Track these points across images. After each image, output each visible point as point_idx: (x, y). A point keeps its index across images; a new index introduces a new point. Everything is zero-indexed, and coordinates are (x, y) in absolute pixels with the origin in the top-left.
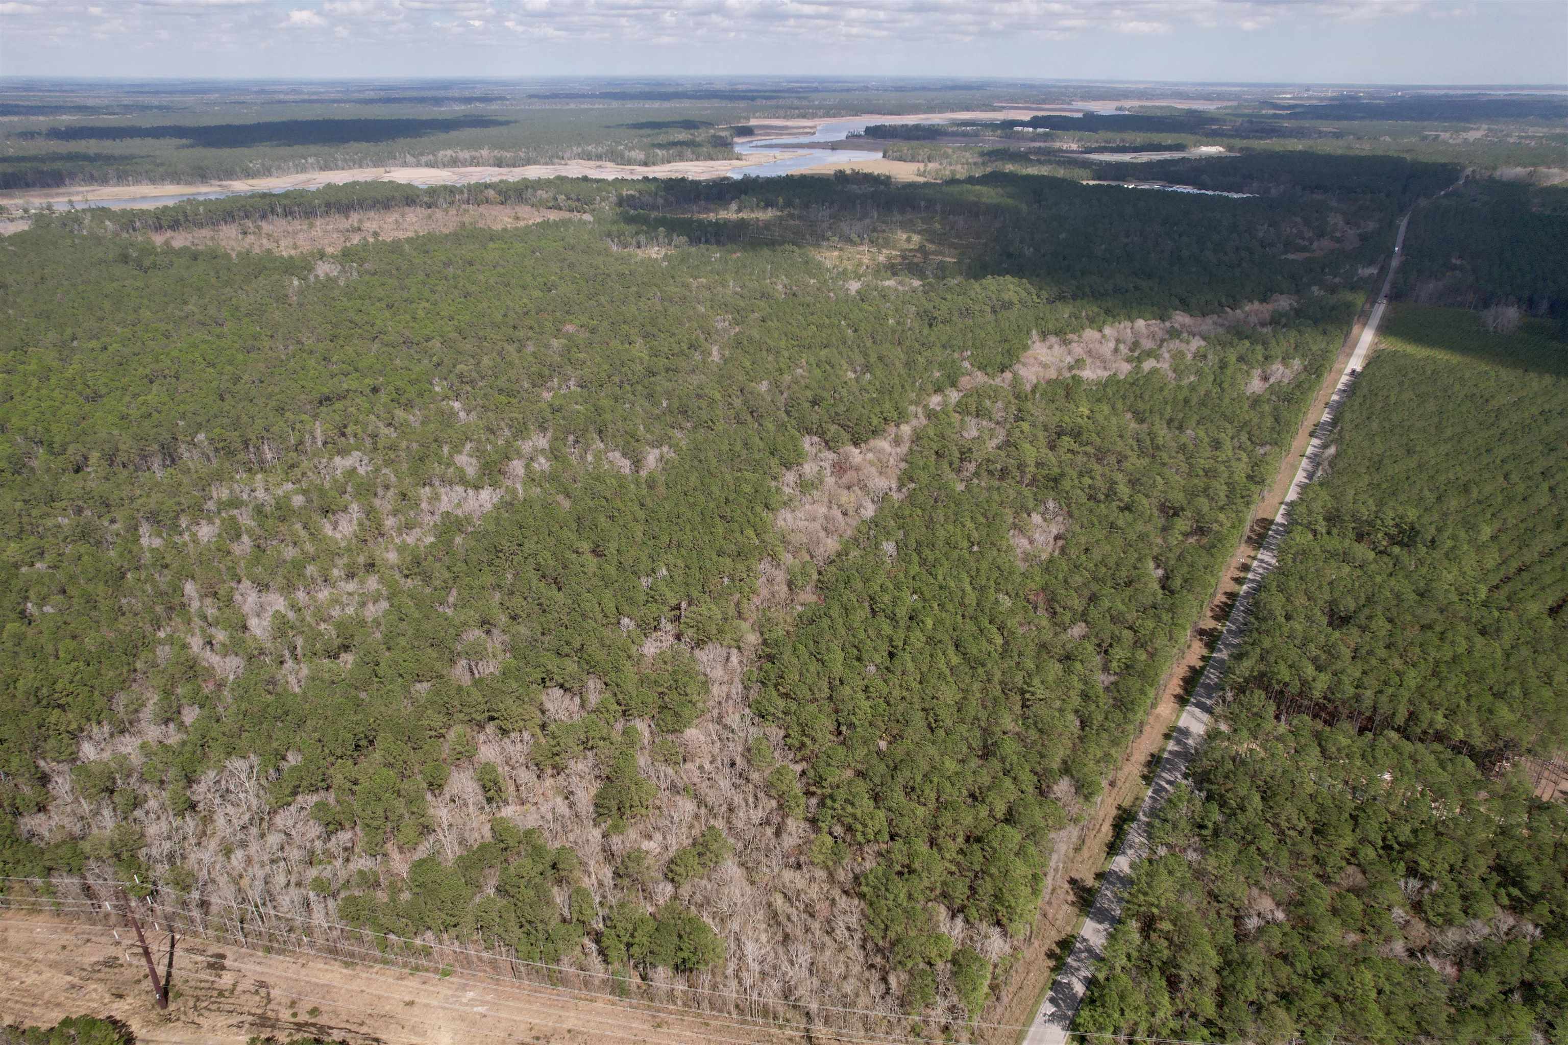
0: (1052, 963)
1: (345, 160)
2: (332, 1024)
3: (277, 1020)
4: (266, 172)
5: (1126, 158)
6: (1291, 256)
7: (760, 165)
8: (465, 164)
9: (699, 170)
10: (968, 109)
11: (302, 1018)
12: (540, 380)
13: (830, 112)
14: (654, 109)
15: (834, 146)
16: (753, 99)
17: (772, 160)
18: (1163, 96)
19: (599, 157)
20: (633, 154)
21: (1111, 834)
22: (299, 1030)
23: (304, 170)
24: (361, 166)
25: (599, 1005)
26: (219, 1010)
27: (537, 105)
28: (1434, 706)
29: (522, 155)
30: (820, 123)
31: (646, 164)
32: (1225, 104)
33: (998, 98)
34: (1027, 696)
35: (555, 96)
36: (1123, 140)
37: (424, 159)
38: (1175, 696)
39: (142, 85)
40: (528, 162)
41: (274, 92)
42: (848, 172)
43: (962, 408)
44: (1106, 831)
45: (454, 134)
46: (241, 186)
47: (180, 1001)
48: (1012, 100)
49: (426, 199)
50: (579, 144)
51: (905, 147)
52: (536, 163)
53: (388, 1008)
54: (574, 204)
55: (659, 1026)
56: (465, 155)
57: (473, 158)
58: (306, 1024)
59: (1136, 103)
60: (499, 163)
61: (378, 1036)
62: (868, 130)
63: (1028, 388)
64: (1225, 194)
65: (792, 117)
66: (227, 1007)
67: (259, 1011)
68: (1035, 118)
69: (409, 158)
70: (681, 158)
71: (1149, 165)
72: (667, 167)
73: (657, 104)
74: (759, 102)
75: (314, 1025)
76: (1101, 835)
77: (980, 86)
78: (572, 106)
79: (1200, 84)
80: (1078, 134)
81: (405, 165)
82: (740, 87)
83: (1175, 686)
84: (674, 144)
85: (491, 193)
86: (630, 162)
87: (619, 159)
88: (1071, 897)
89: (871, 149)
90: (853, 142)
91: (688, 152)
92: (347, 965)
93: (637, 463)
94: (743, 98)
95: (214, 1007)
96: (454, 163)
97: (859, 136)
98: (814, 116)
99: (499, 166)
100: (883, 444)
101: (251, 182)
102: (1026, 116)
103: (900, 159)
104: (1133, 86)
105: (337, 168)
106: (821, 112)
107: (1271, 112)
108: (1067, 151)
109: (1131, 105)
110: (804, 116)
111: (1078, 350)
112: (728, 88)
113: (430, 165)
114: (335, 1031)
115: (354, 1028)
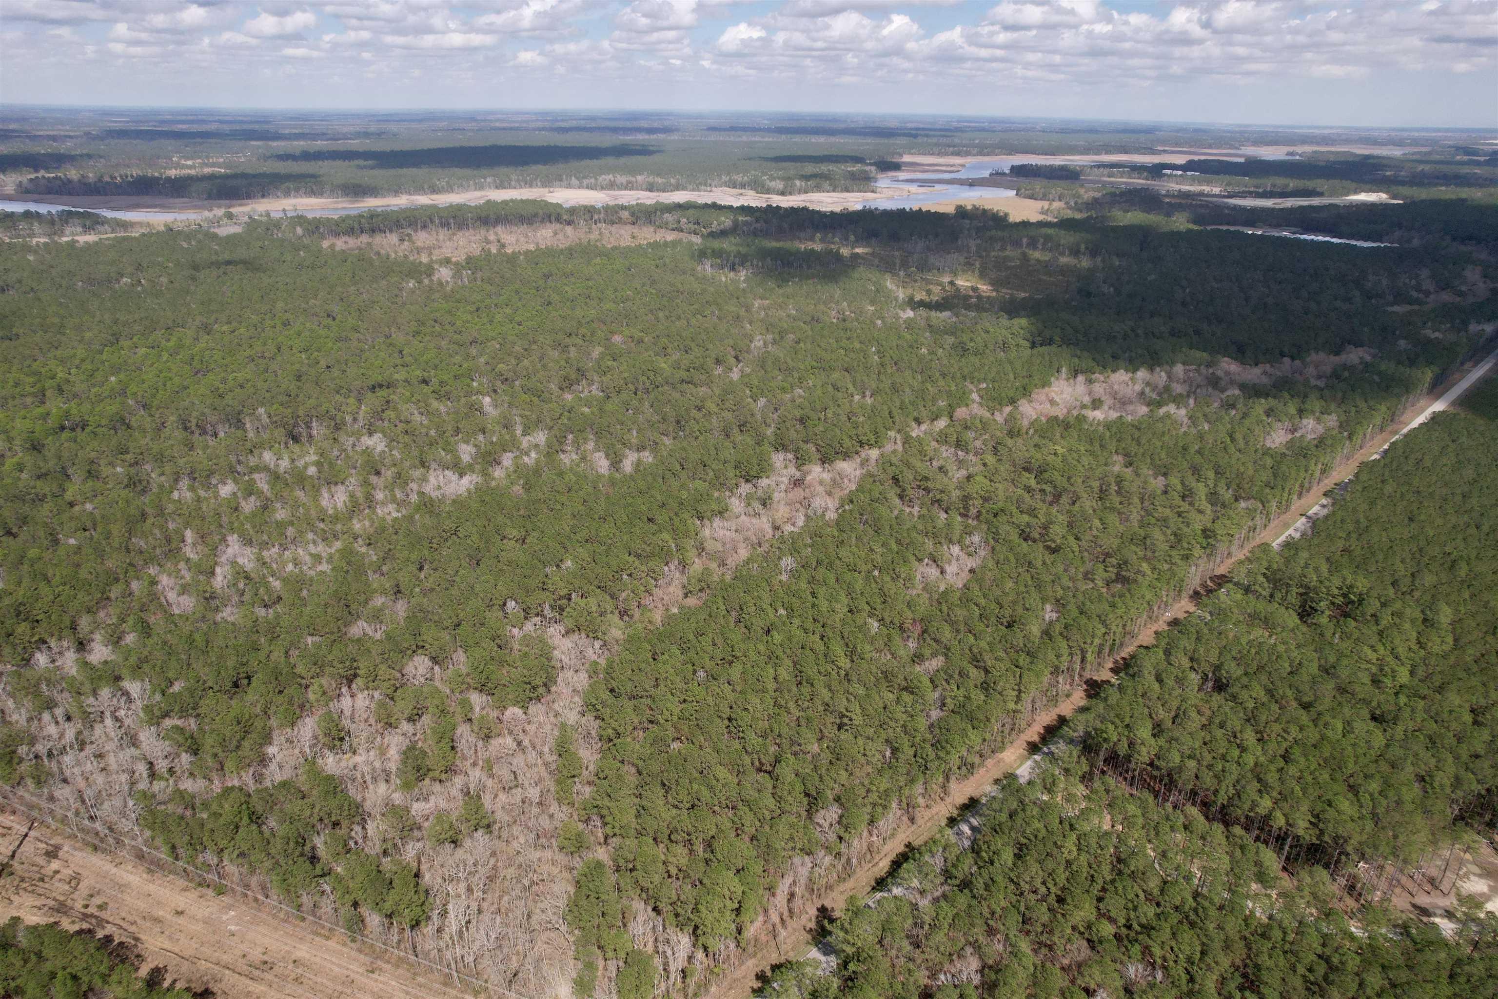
0: (757, 985)
1: (518, 181)
2: (111, 920)
3: (72, 908)
4: (450, 189)
5: (1268, 203)
6: (1396, 308)
7: (892, 198)
8: (622, 187)
9: (829, 200)
10: (1126, 152)
11: (90, 910)
12: (567, 384)
13: (983, 150)
14: (820, 143)
15: (972, 183)
16: (916, 136)
17: (905, 194)
18: (1348, 141)
19: (743, 186)
20: (772, 184)
21: (886, 869)
22: (82, 920)
23: (481, 188)
24: (531, 186)
25: (331, 944)
26: (33, 892)
27: (713, 137)
28: (1264, 788)
29: (673, 181)
30: (969, 160)
31: (783, 194)
32: (1416, 149)
33: (1164, 142)
34: (845, 720)
35: (733, 129)
36: (1274, 186)
37: (585, 182)
38: (1029, 743)
39: (391, 115)
40: (677, 187)
41: (491, 121)
42: (969, 207)
43: (942, 438)
44: (884, 865)
45: (623, 160)
46: (423, 200)
47: (9, 879)
48: (1177, 145)
49: (565, 217)
50: (729, 174)
51: (1038, 185)
52: (684, 188)
53: (161, 913)
54: (693, 227)
55: (372, 972)
56: (621, 179)
57: (629, 182)
58: (92, 916)
59: (1308, 149)
60: (651, 188)
61: (141, 936)
62: (1013, 168)
63: (1025, 423)
64: (1354, 243)
65: (946, 154)
66: (41, 891)
67: (62, 898)
68: (1190, 162)
69: (574, 181)
70: (818, 188)
71: (1291, 211)
72: (803, 197)
73: (822, 139)
74: (919, 140)
75: (96, 917)
76: (876, 869)
77: (1149, 130)
78: (744, 138)
79: (1393, 130)
80: (1227, 178)
81: (569, 186)
82: (909, 125)
83: (1033, 734)
84: (814, 176)
85: (625, 214)
86: (768, 191)
87: (759, 187)
88: (812, 925)
89: (1007, 187)
90: (996, 179)
91: (826, 185)
92: (150, 871)
93: (616, 464)
94: (905, 135)
95: (30, 889)
96: (612, 186)
97: (1004, 174)
98: (967, 154)
99: (651, 190)
100: (846, 467)
101: (434, 197)
102: (1180, 160)
103: (1031, 197)
104: (1317, 131)
105: (510, 187)
106: (975, 151)
107: (1466, 158)
108: (1208, 195)
109: (1304, 150)
110: (958, 154)
111: (1099, 389)
112: (898, 125)
113: (590, 187)
114: (109, 926)
115: (125, 925)
